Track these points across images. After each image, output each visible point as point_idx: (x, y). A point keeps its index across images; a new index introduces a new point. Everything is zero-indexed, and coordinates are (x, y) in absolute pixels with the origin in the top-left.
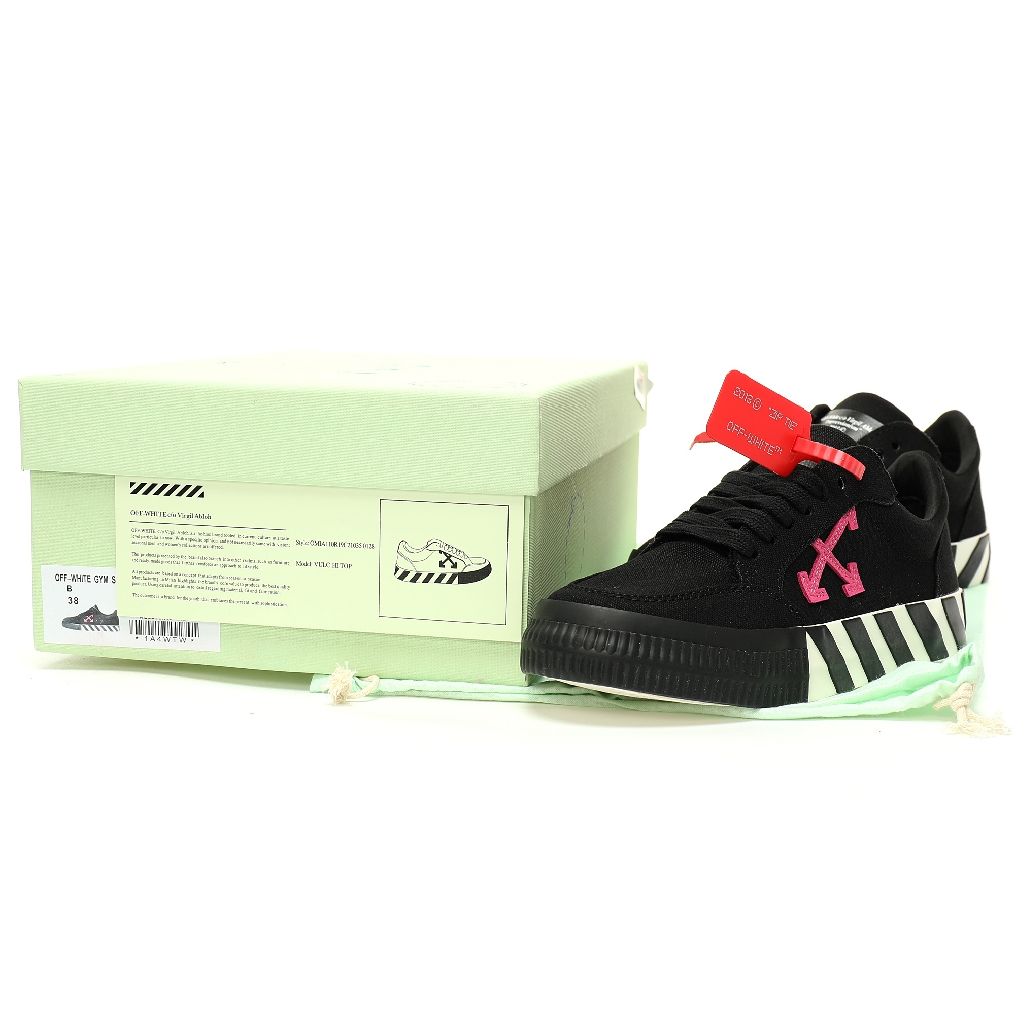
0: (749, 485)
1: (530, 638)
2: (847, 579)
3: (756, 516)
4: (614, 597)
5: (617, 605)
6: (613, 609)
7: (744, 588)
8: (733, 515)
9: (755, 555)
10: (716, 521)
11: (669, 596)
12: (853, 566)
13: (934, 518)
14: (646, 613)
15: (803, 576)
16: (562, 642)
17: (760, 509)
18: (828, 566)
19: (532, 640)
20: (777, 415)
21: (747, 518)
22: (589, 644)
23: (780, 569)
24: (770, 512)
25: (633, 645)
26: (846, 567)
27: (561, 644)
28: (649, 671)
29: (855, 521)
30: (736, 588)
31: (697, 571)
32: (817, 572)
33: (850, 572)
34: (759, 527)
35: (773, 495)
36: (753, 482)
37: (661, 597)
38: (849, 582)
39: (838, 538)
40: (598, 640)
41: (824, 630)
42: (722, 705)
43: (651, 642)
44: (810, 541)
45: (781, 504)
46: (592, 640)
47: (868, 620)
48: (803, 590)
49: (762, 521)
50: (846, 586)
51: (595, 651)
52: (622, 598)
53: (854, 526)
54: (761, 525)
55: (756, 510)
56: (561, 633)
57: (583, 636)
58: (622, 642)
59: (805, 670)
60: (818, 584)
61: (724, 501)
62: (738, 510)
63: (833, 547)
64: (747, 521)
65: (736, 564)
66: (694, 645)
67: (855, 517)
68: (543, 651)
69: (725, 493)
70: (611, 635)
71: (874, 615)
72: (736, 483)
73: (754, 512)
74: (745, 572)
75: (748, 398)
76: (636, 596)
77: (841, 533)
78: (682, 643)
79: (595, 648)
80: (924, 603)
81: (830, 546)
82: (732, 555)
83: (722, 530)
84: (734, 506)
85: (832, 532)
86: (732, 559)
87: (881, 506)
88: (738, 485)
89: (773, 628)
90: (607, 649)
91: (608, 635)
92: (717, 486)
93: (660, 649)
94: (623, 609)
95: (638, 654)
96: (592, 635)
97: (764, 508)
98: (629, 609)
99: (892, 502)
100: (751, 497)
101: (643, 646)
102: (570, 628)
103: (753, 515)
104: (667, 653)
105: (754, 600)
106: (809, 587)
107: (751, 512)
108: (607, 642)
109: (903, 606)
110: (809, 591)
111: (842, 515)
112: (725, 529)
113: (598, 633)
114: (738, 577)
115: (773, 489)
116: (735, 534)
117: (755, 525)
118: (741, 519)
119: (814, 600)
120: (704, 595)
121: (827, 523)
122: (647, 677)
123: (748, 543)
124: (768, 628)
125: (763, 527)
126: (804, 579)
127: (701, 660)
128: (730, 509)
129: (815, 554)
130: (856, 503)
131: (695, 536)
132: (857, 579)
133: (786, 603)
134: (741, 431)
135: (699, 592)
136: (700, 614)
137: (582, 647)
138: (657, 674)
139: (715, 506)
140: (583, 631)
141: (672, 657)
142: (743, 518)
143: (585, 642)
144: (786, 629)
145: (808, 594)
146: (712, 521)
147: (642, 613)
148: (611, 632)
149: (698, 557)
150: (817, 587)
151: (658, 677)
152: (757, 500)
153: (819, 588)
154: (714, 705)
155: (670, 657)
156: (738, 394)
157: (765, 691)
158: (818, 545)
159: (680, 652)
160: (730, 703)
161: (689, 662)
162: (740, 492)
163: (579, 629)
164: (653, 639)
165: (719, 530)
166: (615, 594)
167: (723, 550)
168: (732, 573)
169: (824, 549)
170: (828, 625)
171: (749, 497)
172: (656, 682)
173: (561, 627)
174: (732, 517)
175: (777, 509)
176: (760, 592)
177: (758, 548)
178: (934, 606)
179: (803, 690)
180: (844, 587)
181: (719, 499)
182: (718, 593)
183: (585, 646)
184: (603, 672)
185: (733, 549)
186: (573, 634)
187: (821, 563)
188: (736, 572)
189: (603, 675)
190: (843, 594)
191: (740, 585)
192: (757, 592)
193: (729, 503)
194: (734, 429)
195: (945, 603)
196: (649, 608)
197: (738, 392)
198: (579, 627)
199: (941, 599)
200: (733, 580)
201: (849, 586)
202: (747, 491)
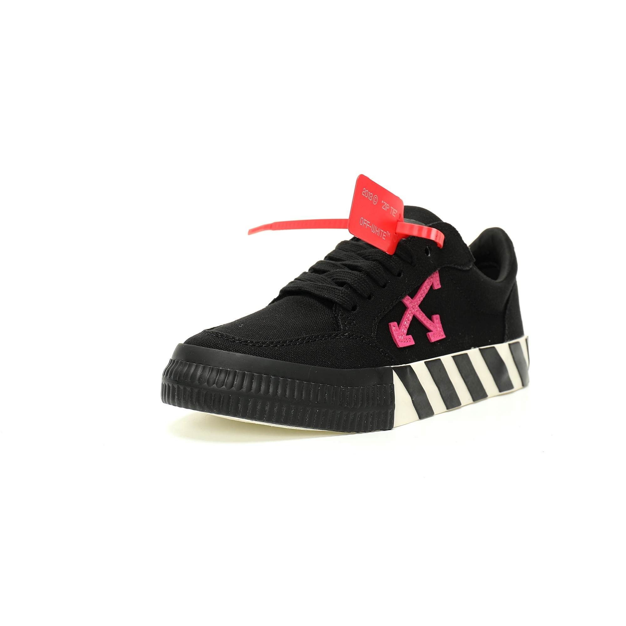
0: (355, 252)
1: (167, 375)
2: (431, 328)
3: (356, 277)
4: (234, 342)
5: (236, 349)
6: (232, 353)
7: (343, 335)
8: (338, 276)
9: (354, 308)
10: (326, 280)
11: (280, 342)
12: (436, 318)
13: (505, 279)
14: (260, 356)
15: (393, 326)
16: (190, 380)
17: (360, 271)
18: (415, 318)
19: (168, 376)
21: (349, 278)
22: (211, 381)
23: (375, 320)
24: (368, 274)
25: (247, 382)
26: (430, 318)
27: (189, 380)
28: (260, 404)
29: (439, 282)
30: (337, 335)
31: (306, 320)
32: (406, 322)
33: (434, 322)
34: (358, 286)
35: (372, 261)
36: (358, 249)
37: (273, 343)
38: (432, 330)
39: (424, 295)
40: (219, 377)
41: (408, 369)
42: (321, 430)
43: (262, 380)
44: (400, 298)
45: (377, 268)
46: (215, 377)
47: (447, 361)
48: (393, 337)
49: (361, 281)
50: (430, 333)
51: (216, 387)
52: (241, 343)
53: (437, 286)
54: (360, 284)
55: (356, 273)
56: (189, 371)
57: (207, 375)
58: (238, 380)
59: (391, 402)
60: (405, 332)
61: (333, 264)
62: (343, 272)
63: (419, 302)
64: (349, 281)
65: (338, 316)
66: (298, 382)
67: (438, 278)
68: (176, 386)
69: (336, 258)
70: (229, 373)
71: (453, 357)
72: (346, 250)
73: (354, 274)
74: (345, 322)
76: (253, 342)
77: (426, 291)
78: (288, 380)
79: (216, 384)
80: (494, 347)
81: (417, 301)
82: (336, 308)
83: (330, 287)
84: (341, 268)
85: (419, 291)
86: (335, 311)
87: (460, 270)
88: (347, 252)
89: (366, 367)
90: (226, 385)
91: (227, 373)
92: (331, 253)
93: (270, 385)
94: (241, 353)
95: (251, 390)
96: (214, 374)
97: (363, 271)
98: (246, 352)
99: (468, 267)
100: (355, 262)
101: (255, 383)
102: (197, 367)
103: (354, 276)
104: (276, 388)
105: (350, 345)
106: (398, 335)
107: (353, 274)
108: (226, 379)
109: (477, 349)
110: (398, 338)
111: (427, 277)
112: (332, 286)
113: (219, 372)
114: (338, 326)
115: (372, 256)
116: (339, 291)
117: (355, 284)
118: (344, 279)
119: (401, 345)
120: (309, 341)
121: (415, 283)
122: (259, 407)
123: (349, 298)
124: (361, 368)
125: (362, 286)
126: (394, 328)
127: (303, 394)
128: (337, 270)
129: (404, 308)
130: (439, 268)
131: (308, 291)
132: (439, 328)
133: (378, 348)
135: (305, 339)
136: (305, 357)
137: (206, 383)
138: (267, 406)
139: (327, 268)
140: (207, 370)
141: (279, 391)
142: (346, 278)
143: (208, 379)
144: (377, 368)
145: (397, 340)
146: (323, 280)
147: (256, 356)
148: (230, 371)
149: (309, 309)
150: (405, 335)
151: (267, 408)
152: (359, 264)
153: (406, 335)
154: (315, 430)
155: (277, 392)
157: (358, 419)
158: (407, 301)
159: (287, 388)
160: (328, 428)
161: (294, 396)
162: (348, 257)
163: (204, 368)
164: (264, 377)
165: (327, 287)
166: (235, 339)
167: (328, 303)
168: (334, 323)
169: (412, 304)
170: (412, 365)
171: (353, 262)
172: (266, 412)
173: (190, 366)
174: (337, 277)
175: (374, 272)
176: (356, 339)
177: (357, 303)
178: (503, 349)
179: (389, 418)
180: (428, 335)
181: (330, 263)
182: (321, 339)
183: (208, 382)
184: (222, 404)
185: (336, 303)
186: (199, 373)
187: (409, 315)
188: (338, 323)
189: (222, 406)
190: (427, 340)
191: (340, 333)
192: (354, 339)
193: (337, 266)
195: (512, 347)
196: (262, 351)
198: (204, 366)
199: (510, 345)
200: (335, 328)
201: (433, 334)
202: (353, 257)
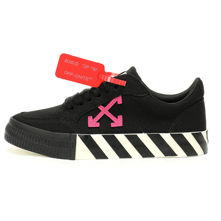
7: (61, 119)
12: (120, 117)
15: (90, 118)
20: (87, 67)
23: (81, 114)
32: (98, 117)
33: (117, 119)
38: (115, 122)
39: (111, 106)
44: (97, 106)
53: (120, 102)
60: (96, 121)
67: (121, 99)
75: (72, 62)
77: (113, 104)
81: (107, 108)
85: (108, 104)
106: (92, 122)
121: (107, 100)
130: (122, 95)
132: (121, 121)
134: (71, 74)
156: (67, 61)
158: (101, 108)
169: (104, 110)
177: (74, 106)
187: (101, 114)
194: (68, 73)
197: (66, 61)
199: (171, 134)
201: (114, 124)
